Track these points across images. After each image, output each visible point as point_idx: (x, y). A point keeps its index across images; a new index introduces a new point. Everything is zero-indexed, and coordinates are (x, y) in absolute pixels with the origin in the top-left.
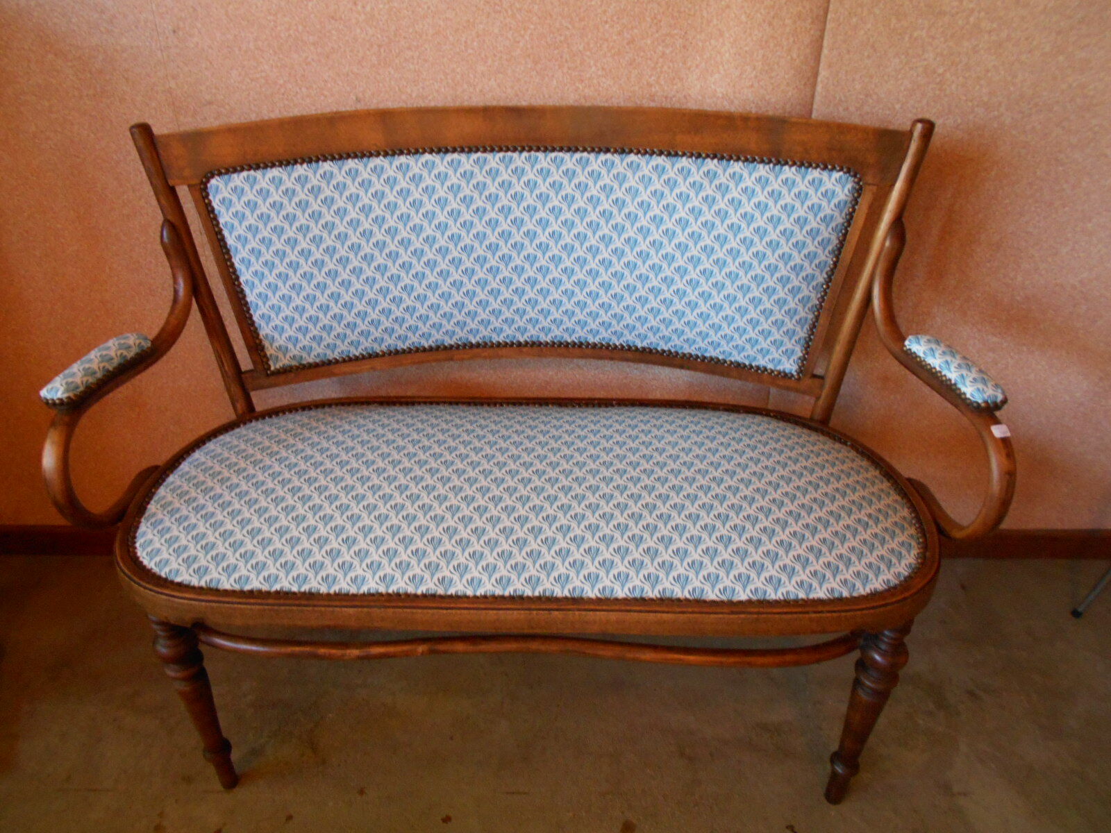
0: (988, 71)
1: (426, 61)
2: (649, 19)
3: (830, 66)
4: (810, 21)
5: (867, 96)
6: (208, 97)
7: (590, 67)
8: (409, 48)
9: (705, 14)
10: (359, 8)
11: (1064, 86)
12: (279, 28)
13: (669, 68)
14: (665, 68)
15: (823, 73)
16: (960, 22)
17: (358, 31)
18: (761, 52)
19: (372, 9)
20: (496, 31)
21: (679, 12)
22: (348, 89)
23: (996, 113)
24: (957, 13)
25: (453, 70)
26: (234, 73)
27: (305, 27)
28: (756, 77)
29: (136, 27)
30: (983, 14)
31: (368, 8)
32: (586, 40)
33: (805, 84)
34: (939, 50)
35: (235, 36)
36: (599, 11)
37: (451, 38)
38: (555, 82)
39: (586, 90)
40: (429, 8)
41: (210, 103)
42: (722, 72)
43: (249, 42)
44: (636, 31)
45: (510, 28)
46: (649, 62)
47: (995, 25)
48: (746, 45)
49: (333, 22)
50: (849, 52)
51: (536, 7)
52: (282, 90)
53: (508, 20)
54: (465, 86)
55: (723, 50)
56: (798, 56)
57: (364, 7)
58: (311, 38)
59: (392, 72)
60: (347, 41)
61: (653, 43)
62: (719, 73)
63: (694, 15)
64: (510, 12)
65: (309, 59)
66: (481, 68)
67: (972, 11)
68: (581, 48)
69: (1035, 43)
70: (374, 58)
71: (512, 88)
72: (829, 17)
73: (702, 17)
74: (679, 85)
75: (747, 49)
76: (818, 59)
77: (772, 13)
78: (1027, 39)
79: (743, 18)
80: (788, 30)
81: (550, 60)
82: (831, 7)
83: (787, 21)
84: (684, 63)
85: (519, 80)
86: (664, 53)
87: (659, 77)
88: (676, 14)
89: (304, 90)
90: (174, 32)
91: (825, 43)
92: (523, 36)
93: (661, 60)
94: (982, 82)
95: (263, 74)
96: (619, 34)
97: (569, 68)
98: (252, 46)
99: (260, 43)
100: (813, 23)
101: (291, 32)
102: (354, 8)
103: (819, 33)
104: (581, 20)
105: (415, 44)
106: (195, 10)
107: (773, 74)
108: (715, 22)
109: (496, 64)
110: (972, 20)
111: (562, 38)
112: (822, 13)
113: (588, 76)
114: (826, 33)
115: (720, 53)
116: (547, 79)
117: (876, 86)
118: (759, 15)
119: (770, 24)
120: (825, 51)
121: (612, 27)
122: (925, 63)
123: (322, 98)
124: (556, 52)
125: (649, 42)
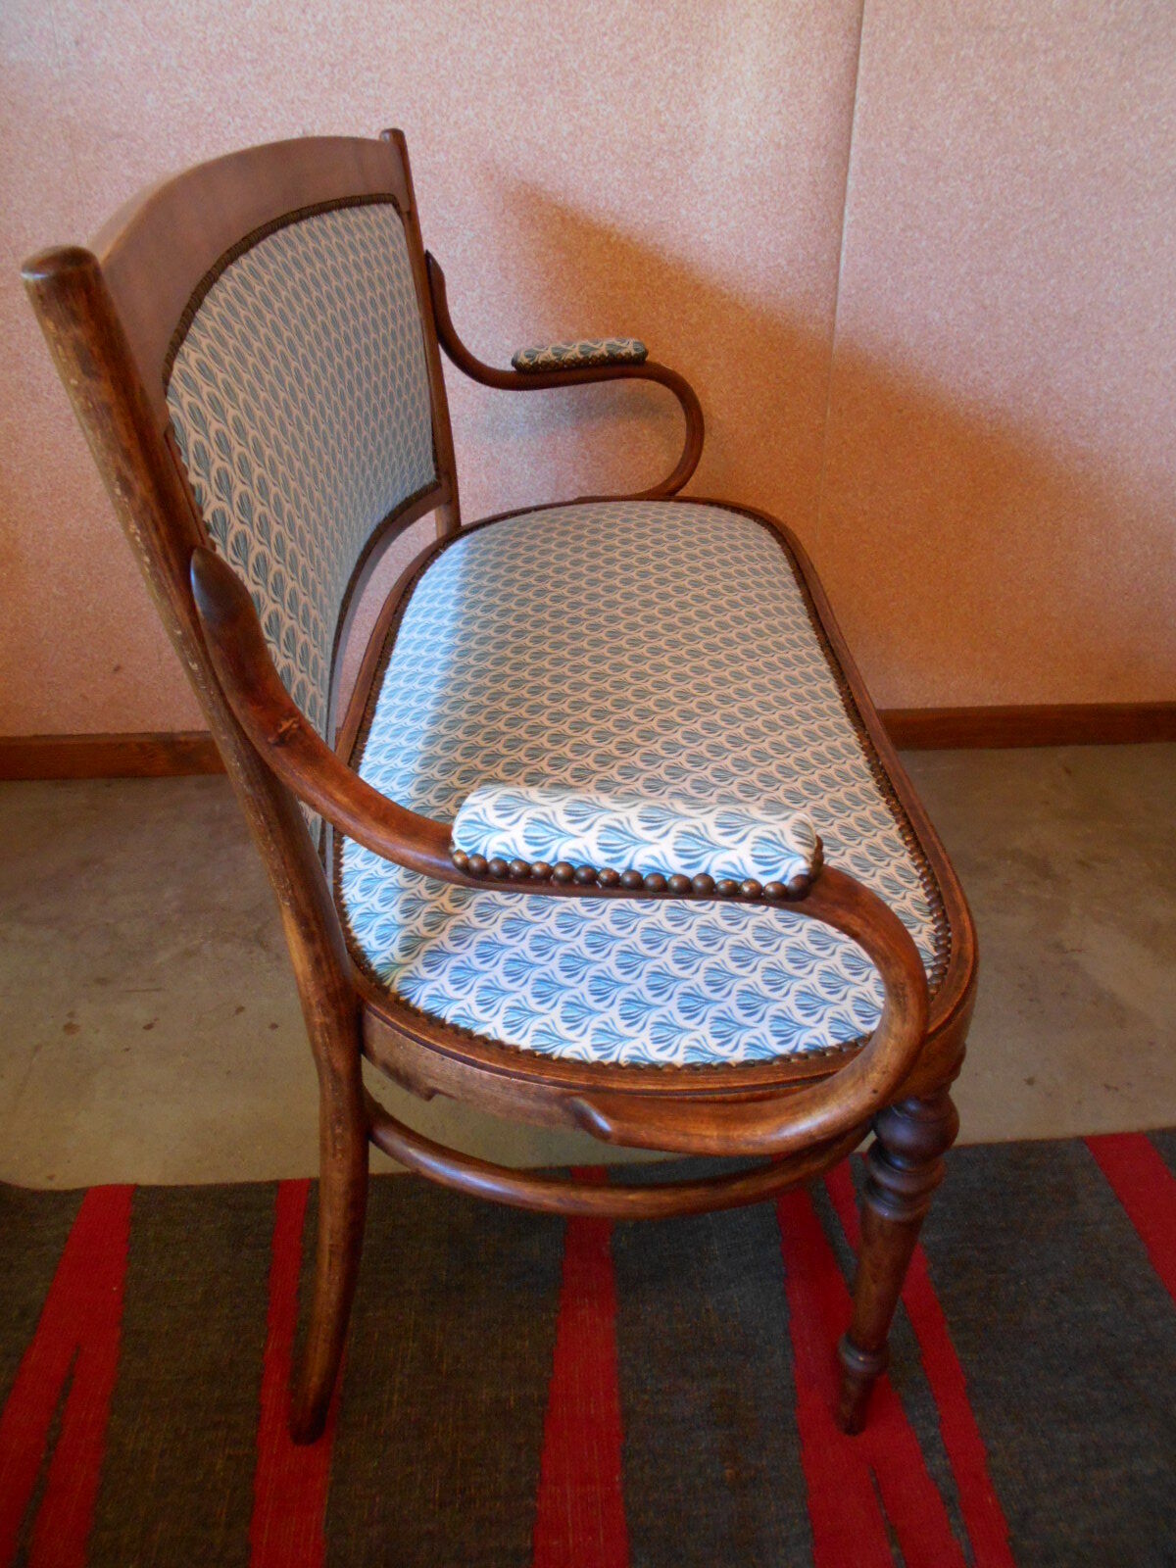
0: (1047, 99)
1: (389, 85)
2: (656, 32)
3: (868, 91)
4: (842, 33)
5: (912, 129)
6: (115, 128)
7: (587, 90)
8: (369, 69)
9: (721, 24)
10: (309, 17)
11: (1134, 119)
12: (209, 41)
13: (681, 91)
14: (677, 90)
15: (861, 99)
16: (1011, 40)
17: (307, 45)
18: (789, 70)
19: (325, 18)
20: (474, 45)
21: (691, 22)
22: (293, 120)
23: (1060, 152)
24: (1007, 28)
25: (422, 97)
26: (150, 97)
27: (241, 40)
28: (784, 101)
29: (29, 37)
30: (1036, 30)
31: (319, 18)
32: (581, 57)
33: (840, 112)
34: (989, 73)
35: (154, 50)
36: (597, 20)
37: (419, 56)
38: (544, 111)
39: (583, 120)
40: (392, 18)
41: (119, 136)
42: (744, 95)
43: (171, 58)
44: (640, 45)
45: (490, 42)
46: (657, 83)
47: (1050, 44)
48: (771, 62)
49: (277, 34)
50: (888, 74)
51: (521, 15)
52: (210, 120)
53: (487, 32)
54: (437, 117)
55: (743, 69)
56: (831, 77)
57: (314, 16)
58: (249, 53)
59: (348, 99)
60: (293, 59)
61: (661, 60)
62: (740, 96)
63: (708, 26)
64: (490, 22)
65: (246, 81)
66: (455, 93)
67: (1024, 25)
68: (575, 66)
69: (1097, 65)
70: (326, 81)
71: (493, 118)
72: (863, 29)
73: (718, 28)
74: (694, 113)
75: (771, 66)
76: (853, 82)
77: (799, 23)
78: (1088, 61)
79: (766, 28)
80: (818, 42)
81: (538, 83)
82: (866, 19)
83: (816, 33)
84: (699, 85)
85: (501, 108)
86: (674, 74)
87: (669, 103)
88: (687, 25)
89: (238, 120)
90: (77, 43)
91: (861, 63)
92: (505, 52)
93: (671, 81)
94: (1041, 113)
95: (187, 99)
96: (622, 47)
97: (561, 92)
98: (174, 63)
99: (185, 61)
100: (845, 35)
101: (225, 46)
102: (302, 17)
103: (852, 49)
104: (575, 32)
105: (375, 63)
106: (104, 16)
107: (804, 98)
108: (733, 34)
109: (474, 87)
110: (1024, 36)
111: (553, 55)
112: (855, 25)
113: (585, 100)
114: (862, 50)
115: (740, 72)
116: (534, 107)
117: (922, 116)
118: (784, 26)
119: (796, 35)
120: (862, 72)
121: (612, 40)
122: (975, 88)
123: (261, 130)
124: (546, 71)
125: (656, 59)
